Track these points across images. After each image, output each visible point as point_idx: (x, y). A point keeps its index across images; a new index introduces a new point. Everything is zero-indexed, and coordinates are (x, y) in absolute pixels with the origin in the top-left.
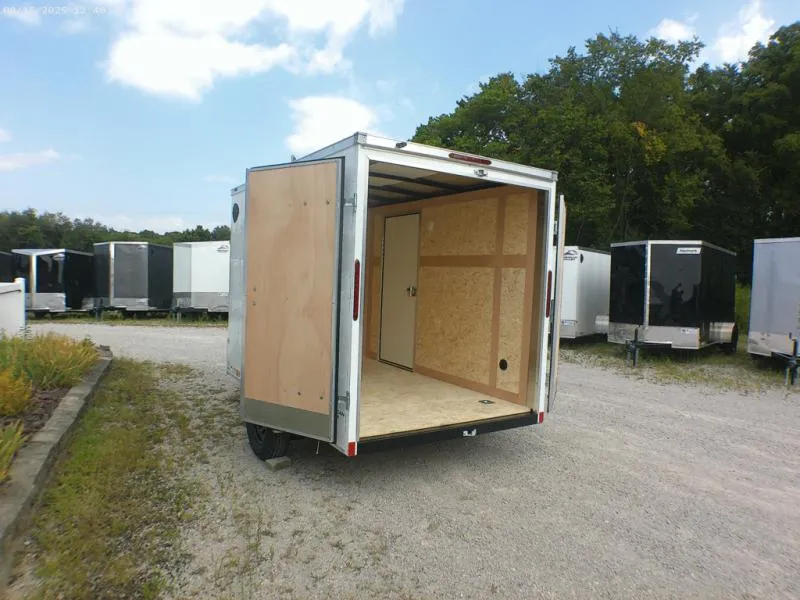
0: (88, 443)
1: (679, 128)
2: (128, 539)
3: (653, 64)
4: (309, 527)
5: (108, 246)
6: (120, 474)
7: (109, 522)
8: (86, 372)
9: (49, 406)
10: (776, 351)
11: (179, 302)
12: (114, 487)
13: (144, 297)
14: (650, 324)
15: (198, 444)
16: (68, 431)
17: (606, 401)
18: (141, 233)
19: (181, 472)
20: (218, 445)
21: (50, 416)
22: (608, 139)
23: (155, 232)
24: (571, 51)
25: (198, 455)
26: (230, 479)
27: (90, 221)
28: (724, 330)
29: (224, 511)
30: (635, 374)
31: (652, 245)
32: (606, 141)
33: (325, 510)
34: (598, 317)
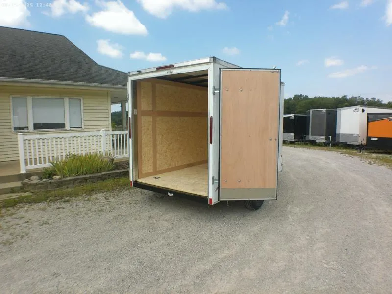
13: (324, 136)
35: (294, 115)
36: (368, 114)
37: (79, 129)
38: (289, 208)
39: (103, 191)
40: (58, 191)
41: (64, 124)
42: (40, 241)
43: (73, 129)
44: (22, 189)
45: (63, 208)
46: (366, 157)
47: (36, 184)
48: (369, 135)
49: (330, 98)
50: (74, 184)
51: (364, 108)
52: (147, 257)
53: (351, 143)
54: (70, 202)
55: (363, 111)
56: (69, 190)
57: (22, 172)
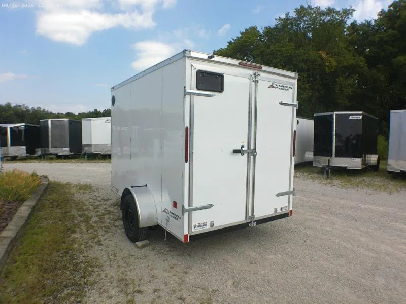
0: (34, 234)
1: (343, 54)
2: (55, 298)
3: (329, 21)
4: (162, 287)
5: (47, 121)
6: (51, 254)
7: (44, 287)
8: (33, 192)
9: (12, 213)
10: (402, 169)
11: (86, 149)
12: (47, 263)
13: (67, 147)
14: (336, 156)
15: (96, 233)
16: (21, 228)
17: (317, 199)
18: (66, 114)
19: (86, 251)
20: (107, 233)
21: (11, 220)
22: (307, 60)
23: (73, 113)
24: (287, 14)
25: (96, 240)
26: (115, 255)
27: (39, 108)
28: (373, 159)
29: (112, 277)
30: (330, 183)
31: (336, 115)
32: (305, 61)
33: (171, 274)
34: (306, 153)
35: (24, 124)
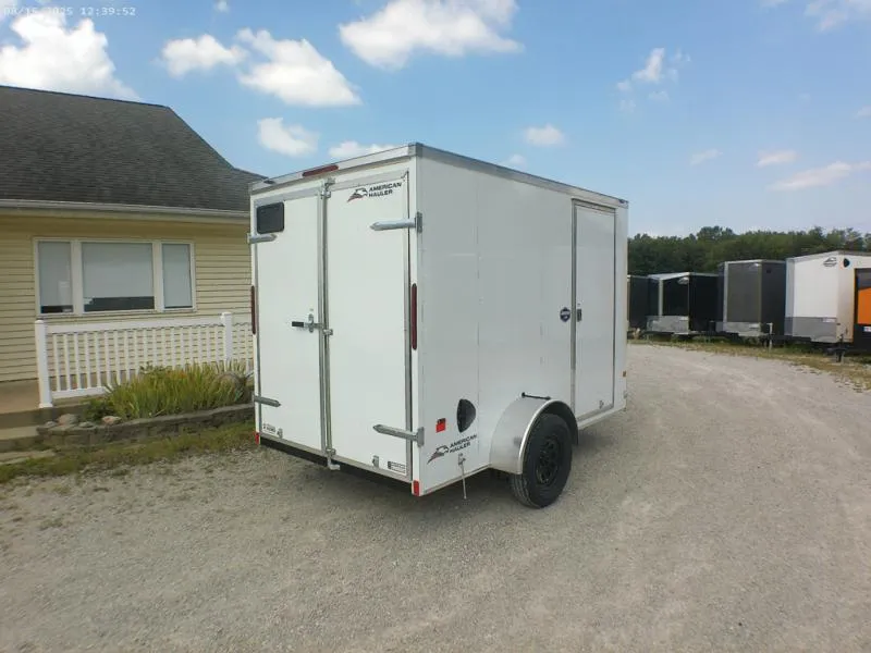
13: (756, 322)
35: (687, 274)
36: (857, 270)
37: (185, 309)
38: (626, 503)
39: (208, 451)
40: (109, 450)
41: (152, 298)
42: (26, 565)
43: (171, 310)
44: (38, 443)
45: (106, 490)
46: (851, 374)
47: (66, 433)
48: (859, 322)
49: (782, 234)
50: (149, 434)
51: (849, 258)
52: (241, 620)
53: (820, 340)
54: (126, 477)
55: (846, 263)
56: (136, 447)
57: (42, 406)
